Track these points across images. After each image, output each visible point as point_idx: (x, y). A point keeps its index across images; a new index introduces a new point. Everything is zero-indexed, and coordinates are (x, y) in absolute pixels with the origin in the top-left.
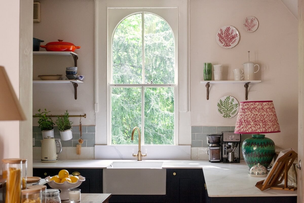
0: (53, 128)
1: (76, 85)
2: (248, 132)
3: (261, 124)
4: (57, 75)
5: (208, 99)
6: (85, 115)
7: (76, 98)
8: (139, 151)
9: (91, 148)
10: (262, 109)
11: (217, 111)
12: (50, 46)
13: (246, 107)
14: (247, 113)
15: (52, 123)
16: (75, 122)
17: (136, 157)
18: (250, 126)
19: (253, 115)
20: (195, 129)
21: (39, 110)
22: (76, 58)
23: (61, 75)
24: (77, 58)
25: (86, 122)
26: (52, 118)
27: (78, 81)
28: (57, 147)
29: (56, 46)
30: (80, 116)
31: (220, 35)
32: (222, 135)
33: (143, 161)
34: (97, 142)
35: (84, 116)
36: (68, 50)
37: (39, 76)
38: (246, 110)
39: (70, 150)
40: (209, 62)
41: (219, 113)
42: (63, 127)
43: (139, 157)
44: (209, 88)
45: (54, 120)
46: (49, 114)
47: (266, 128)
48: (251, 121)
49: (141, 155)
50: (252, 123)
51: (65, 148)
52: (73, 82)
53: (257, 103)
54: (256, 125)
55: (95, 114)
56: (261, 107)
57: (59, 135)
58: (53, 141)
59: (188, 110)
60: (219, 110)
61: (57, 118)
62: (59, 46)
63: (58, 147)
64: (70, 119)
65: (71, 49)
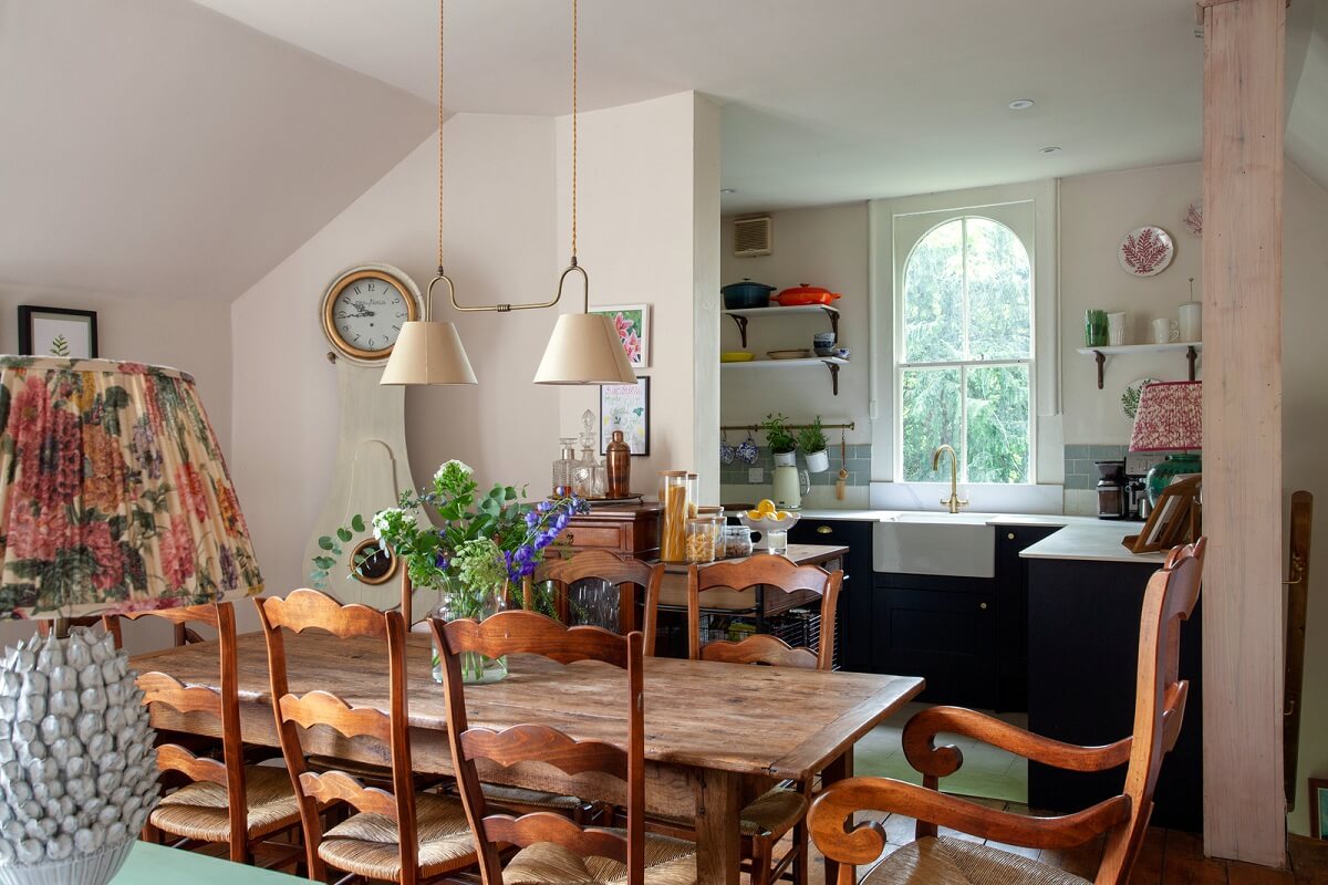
0: (793, 449)
1: (835, 369)
2: (1151, 446)
3: (1181, 430)
4: (800, 350)
5: (1101, 387)
6: (853, 424)
7: (835, 393)
8: (954, 495)
9: (863, 488)
10: (1185, 398)
11: (1121, 411)
12: (785, 298)
13: (1150, 396)
14: (1152, 409)
15: (792, 440)
16: (832, 436)
17: (947, 507)
18: (1157, 435)
19: (1163, 411)
20: (1070, 451)
21: (769, 417)
22: (835, 316)
23: (807, 351)
24: (838, 316)
25: (853, 438)
26: (793, 431)
27: (834, 360)
28: (801, 485)
29: (795, 296)
30: (843, 426)
31: (1128, 250)
32: (1124, 462)
33: (960, 514)
34: (874, 476)
35: (849, 426)
36: (818, 302)
37: (768, 353)
38: (1150, 402)
39: (826, 490)
40: (1098, 308)
41: (1125, 416)
42: (809, 447)
43: (954, 505)
44: (1104, 364)
45: (796, 433)
46: (786, 423)
47: (1194, 438)
48: (1159, 424)
49: (957, 502)
50: (1161, 429)
51: (815, 487)
52: (827, 363)
53: (1175, 387)
54: (1170, 431)
55: (870, 423)
56: (1182, 394)
57: (805, 462)
58: (794, 472)
59: (1058, 413)
60: (1127, 411)
61: (800, 431)
62: (802, 296)
63: (803, 485)
64: (824, 432)
65: (823, 299)
